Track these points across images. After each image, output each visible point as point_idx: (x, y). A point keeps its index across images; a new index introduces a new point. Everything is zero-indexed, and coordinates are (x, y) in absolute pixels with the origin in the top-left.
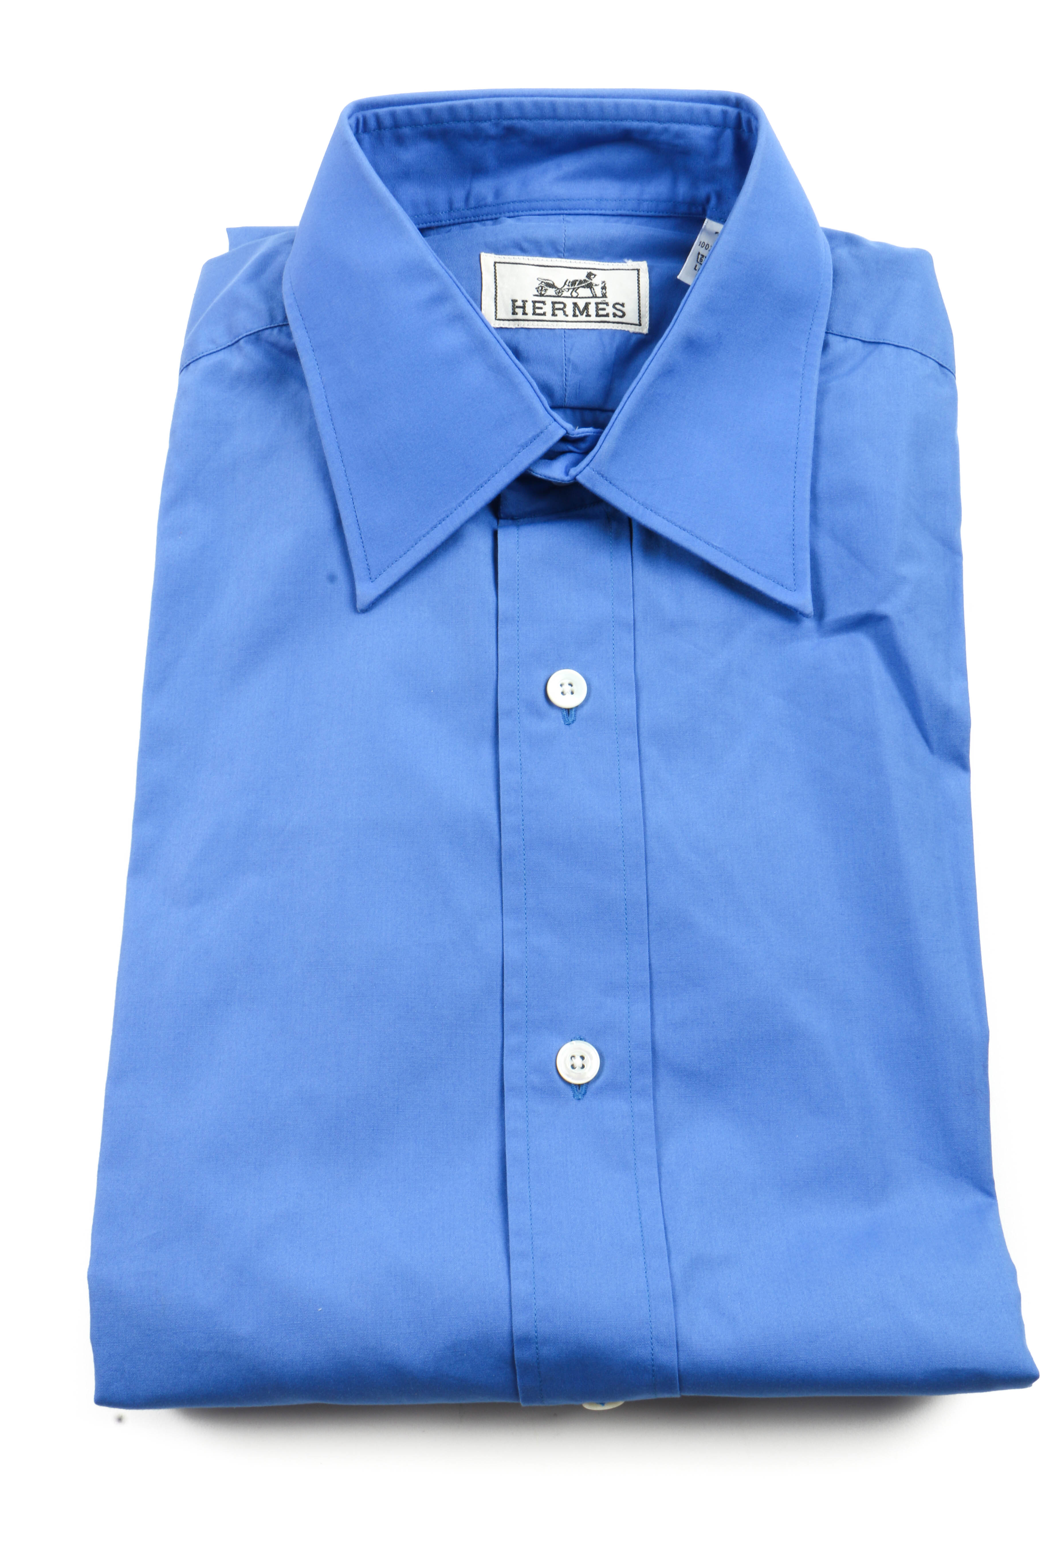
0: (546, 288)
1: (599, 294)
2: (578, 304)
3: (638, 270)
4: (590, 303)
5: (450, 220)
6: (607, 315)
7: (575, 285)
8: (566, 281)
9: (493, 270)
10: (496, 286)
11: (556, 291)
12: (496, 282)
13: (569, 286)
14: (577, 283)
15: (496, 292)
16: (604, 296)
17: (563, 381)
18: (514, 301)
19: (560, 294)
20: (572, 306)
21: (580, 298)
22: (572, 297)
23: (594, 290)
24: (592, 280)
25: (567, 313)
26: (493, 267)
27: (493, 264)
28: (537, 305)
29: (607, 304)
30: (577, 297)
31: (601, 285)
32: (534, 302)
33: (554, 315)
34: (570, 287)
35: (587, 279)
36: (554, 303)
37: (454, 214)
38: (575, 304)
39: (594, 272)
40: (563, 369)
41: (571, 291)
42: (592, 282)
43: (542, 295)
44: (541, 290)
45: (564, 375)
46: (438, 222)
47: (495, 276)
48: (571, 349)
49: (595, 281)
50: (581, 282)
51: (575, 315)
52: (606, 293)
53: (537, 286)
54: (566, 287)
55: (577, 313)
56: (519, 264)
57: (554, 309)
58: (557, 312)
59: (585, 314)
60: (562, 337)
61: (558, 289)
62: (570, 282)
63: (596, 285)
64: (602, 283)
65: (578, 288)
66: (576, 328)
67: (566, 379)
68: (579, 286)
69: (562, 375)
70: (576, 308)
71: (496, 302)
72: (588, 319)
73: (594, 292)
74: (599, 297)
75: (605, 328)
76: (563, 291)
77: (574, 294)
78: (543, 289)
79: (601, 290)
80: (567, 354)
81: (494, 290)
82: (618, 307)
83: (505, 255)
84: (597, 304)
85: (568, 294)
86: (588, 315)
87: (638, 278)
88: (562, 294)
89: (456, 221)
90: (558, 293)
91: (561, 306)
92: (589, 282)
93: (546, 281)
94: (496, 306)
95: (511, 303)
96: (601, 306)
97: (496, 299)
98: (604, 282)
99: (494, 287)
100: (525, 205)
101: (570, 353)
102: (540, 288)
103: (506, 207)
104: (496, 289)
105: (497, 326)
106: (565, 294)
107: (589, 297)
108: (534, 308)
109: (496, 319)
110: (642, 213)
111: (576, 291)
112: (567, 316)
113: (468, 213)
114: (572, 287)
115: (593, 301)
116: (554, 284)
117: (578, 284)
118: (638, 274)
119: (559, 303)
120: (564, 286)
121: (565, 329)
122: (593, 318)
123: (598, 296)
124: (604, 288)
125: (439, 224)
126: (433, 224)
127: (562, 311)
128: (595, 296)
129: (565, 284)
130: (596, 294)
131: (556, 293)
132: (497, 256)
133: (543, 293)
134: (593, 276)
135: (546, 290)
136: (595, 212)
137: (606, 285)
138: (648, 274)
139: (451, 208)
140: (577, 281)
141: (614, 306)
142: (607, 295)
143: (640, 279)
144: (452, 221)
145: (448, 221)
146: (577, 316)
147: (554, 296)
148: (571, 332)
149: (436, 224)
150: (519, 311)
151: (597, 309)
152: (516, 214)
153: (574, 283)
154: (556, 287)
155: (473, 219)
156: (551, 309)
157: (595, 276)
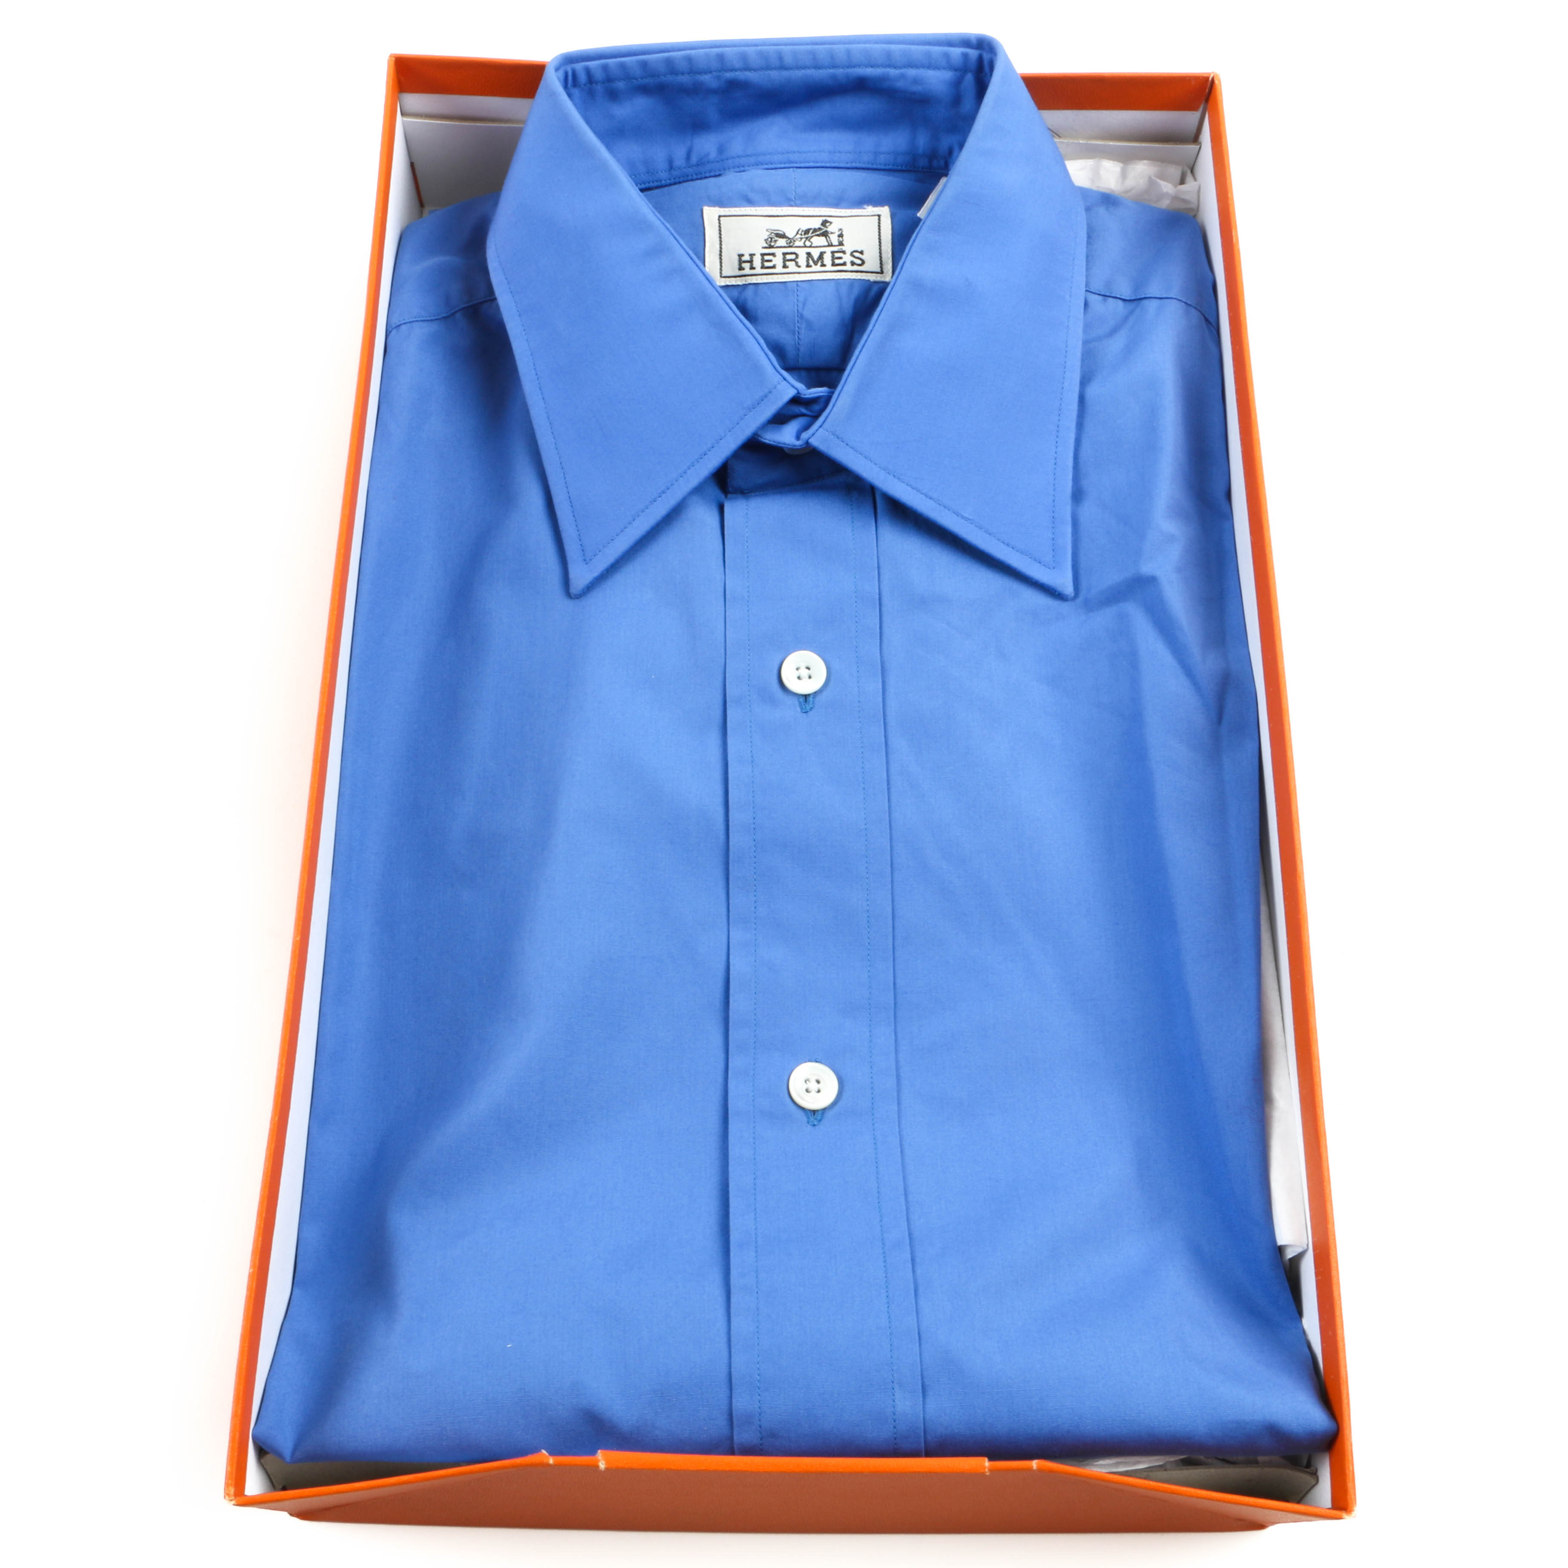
0: (776, 238)
1: (835, 242)
2: (813, 254)
3: (879, 216)
4: (825, 252)
5: (670, 180)
6: (844, 264)
7: (808, 234)
8: (799, 230)
9: (718, 225)
10: (721, 241)
11: (787, 241)
12: (720, 237)
13: (801, 235)
14: (811, 231)
15: (721, 248)
16: (841, 244)
17: (795, 339)
18: (741, 256)
19: (792, 244)
20: (805, 256)
21: (814, 247)
22: (805, 246)
23: (829, 238)
24: (827, 227)
25: (799, 264)
26: (717, 221)
27: (717, 218)
28: (766, 258)
29: (844, 252)
30: (810, 247)
31: (838, 233)
32: (763, 255)
33: (785, 266)
34: (803, 236)
35: (822, 227)
36: (784, 254)
37: (674, 173)
38: (809, 254)
39: (829, 219)
40: (795, 327)
41: (803, 240)
42: (828, 229)
43: (771, 247)
44: (771, 242)
45: (797, 333)
46: (657, 182)
47: (720, 230)
48: (804, 304)
49: (830, 229)
50: (815, 230)
51: (808, 266)
52: (843, 241)
53: (766, 237)
54: (799, 236)
55: (811, 263)
56: (746, 216)
57: (785, 260)
58: (788, 263)
59: (819, 264)
60: (794, 291)
61: (789, 239)
62: (802, 231)
63: (832, 233)
64: (839, 231)
65: (812, 237)
66: (810, 279)
67: (798, 337)
68: (813, 234)
69: (794, 334)
70: (810, 259)
71: (721, 259)
72: (823, 269)
73: (830, 240)
74: (835, 246)
75: (842, 278)
76: (794, 241)
77: (808, 244)
78: (773, 240)
79: (837, 238)
80: (800, 310)
81: (718, 246)
82: (856, 254)
83: (730, 207)
84: (833, 253)
85: (801, 244)
86: (823, 265)
87: (879, 223)
88: (794, 244)
89: (677, 180)
90: (790, 243)
91: (793, 257)
92: (824, 230)
93: (775, 232)
94: (721, 263)
95: (737, 257)
96: (837, 255)
97: (721, 255)
98: (841, 230)
99: (718, 242)
100: (752, 160)
101: (803, 309)
102: (770, 240)
103: (730, 161)
104: (721, 244)
105: (723, 284)
106: (797, 243)
107: (824, 246)
108: (763, 261)
109: (721, 277)
110: (879, 167)
111: (809, 241)
112: (799, 267)
113: (690, 170)
114: (806, 236)
115: (829, 250)
116: (784, 234)
117: (812, 233)
118: (879, 220)
119: (791, 253)
120: (796, 235)
121: (797, 281)
122: (829, 267)
123: (834, 244)
124: (841, 236)
125: (659, 184)
126: (652, 184)
127: (794, 263)
128: (830, 245)
129: (797, 233)
130: (831, 243)
131: (787, 243)
132: (722, 209)
133: (772, 244)
134: (829, 224)
135: (776, 241)
136: (828, 165)
137: (843, 233)
138: (890, 219)
139: (671, 167)
140: (810, 229)
141: (852, 254)
142: (844, 243)
143: (881, 225)
144: (673, 181)
145: (668, 181)
146: (811, 266)
147: (785, 247)
148: (804, 285)
149: (656, 184)
150: (747, 266)
151: (833, 258)
152: (742, 169)
153: (807, 232)
154: (787, 237)
155: (695, 177)
156: (782, 261)
157: (831, 223)
